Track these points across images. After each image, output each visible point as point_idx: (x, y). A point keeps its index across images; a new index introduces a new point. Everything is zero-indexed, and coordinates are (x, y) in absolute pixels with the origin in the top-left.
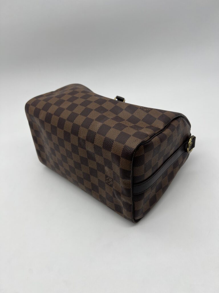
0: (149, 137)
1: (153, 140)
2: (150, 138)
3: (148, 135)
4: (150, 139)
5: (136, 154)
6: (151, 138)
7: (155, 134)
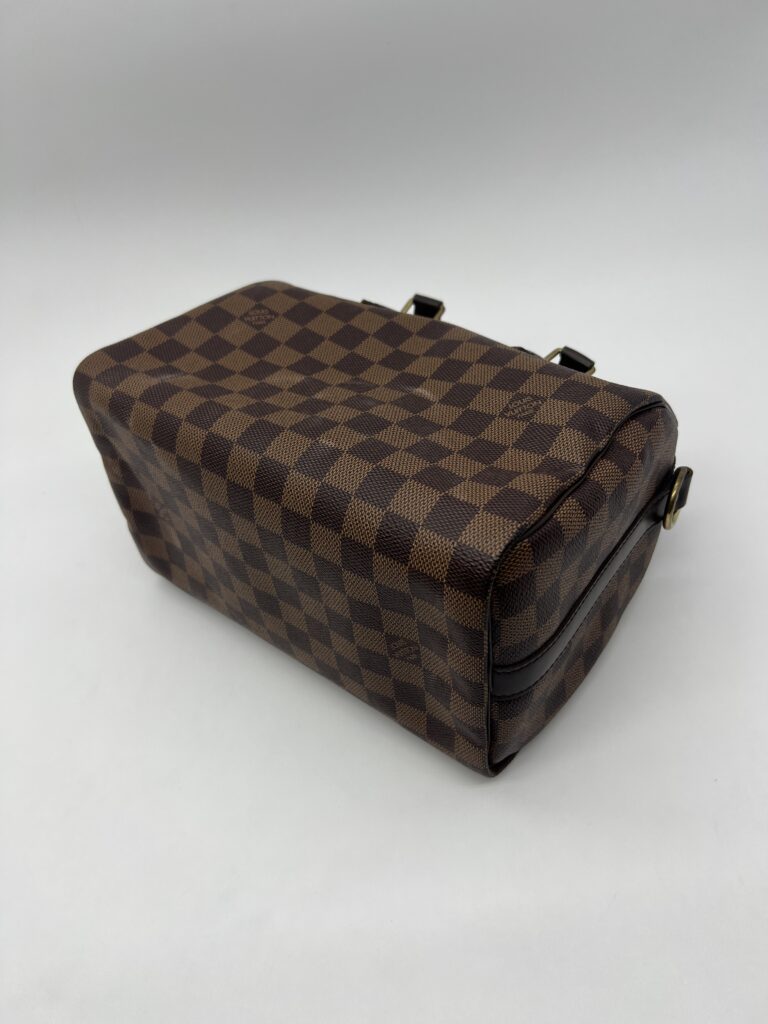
0: (541, 510)
1: (559, 515)
2: (547, 511)
3: (540, 502)
4: (548, 515)
5: (503, 568)
6: (551, 507)
7: (566, 491)
